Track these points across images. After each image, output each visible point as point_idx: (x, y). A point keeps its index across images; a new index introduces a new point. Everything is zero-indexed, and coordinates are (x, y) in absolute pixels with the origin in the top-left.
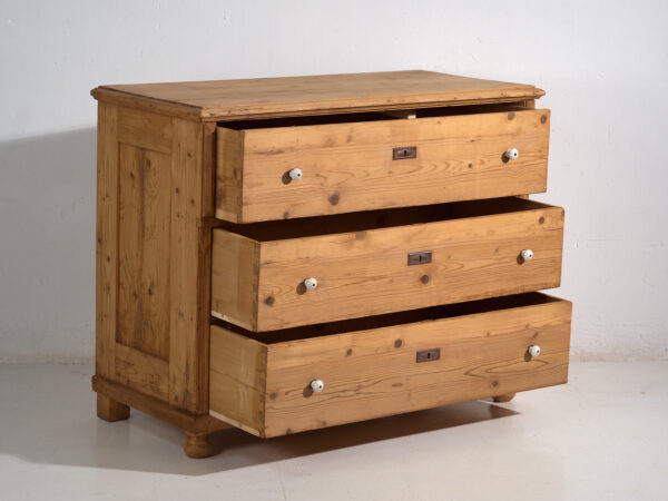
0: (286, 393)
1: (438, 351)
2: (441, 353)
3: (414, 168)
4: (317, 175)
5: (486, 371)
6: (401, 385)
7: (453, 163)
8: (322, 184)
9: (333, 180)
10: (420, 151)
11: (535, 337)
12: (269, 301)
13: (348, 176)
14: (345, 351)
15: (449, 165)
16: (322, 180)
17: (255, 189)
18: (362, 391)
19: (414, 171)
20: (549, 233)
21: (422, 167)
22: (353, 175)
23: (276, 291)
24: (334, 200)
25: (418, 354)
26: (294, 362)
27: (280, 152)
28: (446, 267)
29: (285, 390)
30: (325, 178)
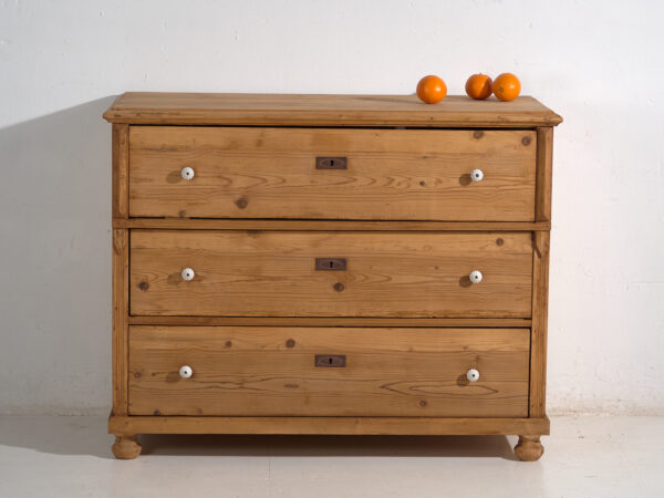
0: (154, 375)
1: (343, 357)
2: (348, 361)
3: (345, 180)
4: (219, 177)
5: (411, 388)
6: (297, 386)
7: (398, 179)
8: (225, 186)
9: (240, 183)
10: (353, 162)
11: (477, 361)
12: (144, 286)
13: (259, 181)
14: (223, 342)
15: (393, 180)
16: (226, 182)
17: (144, 184)
18: (246, 385)
19: (345, 183)
20: (511, 257)
21: (355, 180)
22: (265, 181)
23: (151, 277)
24: (241, 203)
25: (317, 357)
26: (163, 346)
27: (173, 149)
28: (367, 278)
29: (151, 371)
30: (231, 181)
